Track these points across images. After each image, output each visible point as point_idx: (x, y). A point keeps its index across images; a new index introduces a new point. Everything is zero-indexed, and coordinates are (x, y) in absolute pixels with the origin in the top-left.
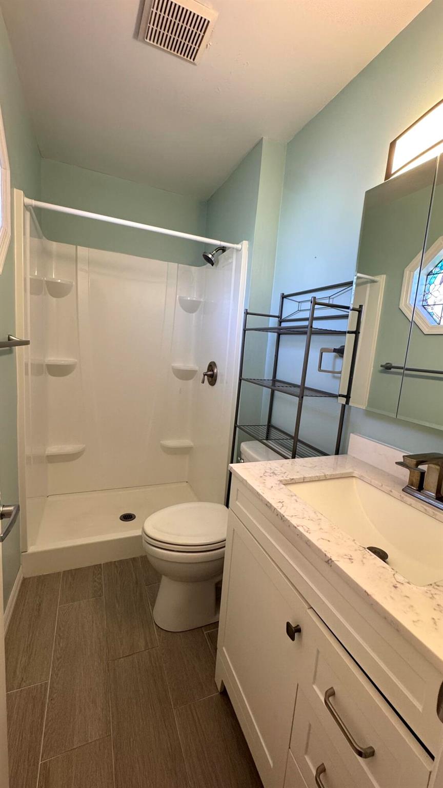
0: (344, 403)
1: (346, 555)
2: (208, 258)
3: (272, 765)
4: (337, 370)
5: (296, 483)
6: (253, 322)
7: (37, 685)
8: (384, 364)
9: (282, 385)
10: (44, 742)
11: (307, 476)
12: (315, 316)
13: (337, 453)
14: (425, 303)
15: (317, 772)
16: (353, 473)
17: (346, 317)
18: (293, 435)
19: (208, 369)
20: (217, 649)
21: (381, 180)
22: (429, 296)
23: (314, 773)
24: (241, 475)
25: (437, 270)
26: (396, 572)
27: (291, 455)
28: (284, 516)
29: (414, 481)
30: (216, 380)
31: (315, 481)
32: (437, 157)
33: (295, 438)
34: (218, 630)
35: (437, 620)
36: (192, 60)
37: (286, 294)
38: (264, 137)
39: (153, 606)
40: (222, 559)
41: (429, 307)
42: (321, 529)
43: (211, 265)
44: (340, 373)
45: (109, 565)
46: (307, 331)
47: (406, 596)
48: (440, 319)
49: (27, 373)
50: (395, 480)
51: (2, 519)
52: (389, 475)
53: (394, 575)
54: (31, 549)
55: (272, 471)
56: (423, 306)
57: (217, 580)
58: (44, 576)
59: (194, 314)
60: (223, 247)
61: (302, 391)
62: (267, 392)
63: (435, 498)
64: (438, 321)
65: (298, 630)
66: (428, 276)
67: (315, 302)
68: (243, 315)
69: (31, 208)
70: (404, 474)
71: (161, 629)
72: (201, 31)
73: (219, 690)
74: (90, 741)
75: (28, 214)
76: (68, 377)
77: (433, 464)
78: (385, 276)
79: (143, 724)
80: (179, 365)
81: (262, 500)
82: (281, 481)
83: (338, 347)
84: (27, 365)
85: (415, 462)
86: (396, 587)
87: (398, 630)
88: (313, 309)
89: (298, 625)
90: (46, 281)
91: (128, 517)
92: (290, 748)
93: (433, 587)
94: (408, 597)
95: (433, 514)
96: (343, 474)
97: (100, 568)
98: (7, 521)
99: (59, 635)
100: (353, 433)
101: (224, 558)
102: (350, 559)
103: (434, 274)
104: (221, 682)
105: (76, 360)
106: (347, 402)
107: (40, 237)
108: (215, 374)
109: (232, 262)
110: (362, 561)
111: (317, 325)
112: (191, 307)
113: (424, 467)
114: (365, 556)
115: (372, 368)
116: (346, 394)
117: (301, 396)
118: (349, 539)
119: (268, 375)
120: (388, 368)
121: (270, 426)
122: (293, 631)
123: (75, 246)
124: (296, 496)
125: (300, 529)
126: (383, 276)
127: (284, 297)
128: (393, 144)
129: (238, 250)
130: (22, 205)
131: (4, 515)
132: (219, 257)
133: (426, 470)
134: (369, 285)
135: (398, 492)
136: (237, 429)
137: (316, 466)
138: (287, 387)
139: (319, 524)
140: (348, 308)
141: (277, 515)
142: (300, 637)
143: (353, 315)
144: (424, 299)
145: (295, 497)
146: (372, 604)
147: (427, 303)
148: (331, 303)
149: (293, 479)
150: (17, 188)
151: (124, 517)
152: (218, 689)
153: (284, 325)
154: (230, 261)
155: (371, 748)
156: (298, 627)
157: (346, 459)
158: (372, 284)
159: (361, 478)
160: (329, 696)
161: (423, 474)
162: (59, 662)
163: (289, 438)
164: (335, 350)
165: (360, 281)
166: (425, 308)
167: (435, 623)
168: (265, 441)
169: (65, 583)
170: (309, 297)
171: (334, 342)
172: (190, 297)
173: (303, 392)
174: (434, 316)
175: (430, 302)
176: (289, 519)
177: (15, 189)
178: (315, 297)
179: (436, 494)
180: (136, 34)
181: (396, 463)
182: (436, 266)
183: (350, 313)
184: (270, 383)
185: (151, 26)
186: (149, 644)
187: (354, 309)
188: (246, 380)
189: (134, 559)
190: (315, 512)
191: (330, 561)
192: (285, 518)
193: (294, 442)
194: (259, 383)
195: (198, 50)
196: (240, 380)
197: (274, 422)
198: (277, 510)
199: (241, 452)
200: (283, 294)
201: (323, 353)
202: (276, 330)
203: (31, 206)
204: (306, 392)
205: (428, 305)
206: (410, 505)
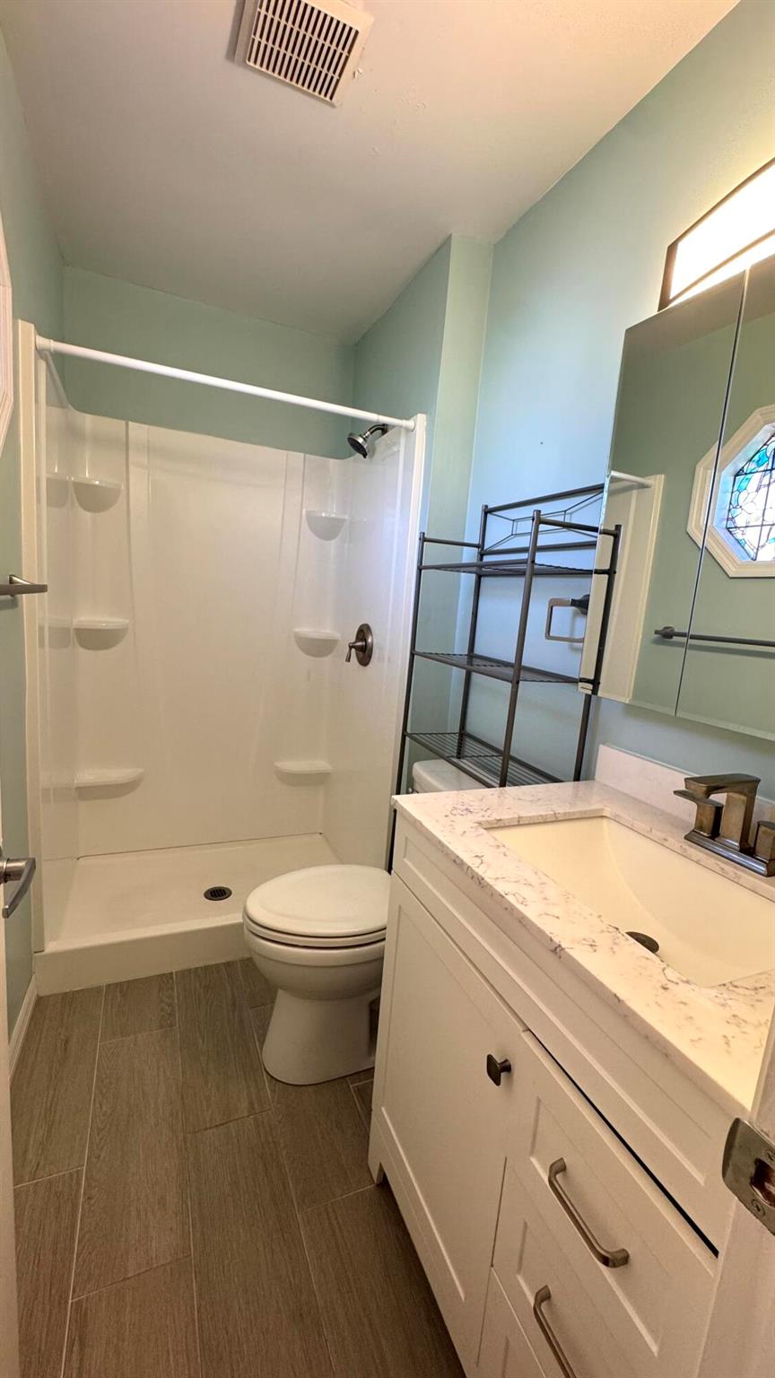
0: (590, 692)
1: (584, 940)
2: (356, 444)
3: (463, 1298)
4: (577, 636)
5: (505, 827)
6: (435, 554)
7: (64, 1175)
8: (660, 629)
9: (485, 663)
10: (77, 1267)
11: (523, 814)
12: (539, 544)
13: (577, 778)
14: (730, 524)
15: (536, 1300)
16: (602, 810)
17: (592, 545)
18: (502, 748)
19: (357, 638)
20: (371, 1110)
21: (653, 310)
22: (739, 510)
23: (532, 1302)
24: (412, 813)
25: (752, 466)
26: (668, 965)
27: (498, 782)
28: (483, 879)
29: (705, 822)
30: (370, 657)
31: (540, 823)
32: (744, 272)
33: (505, 755)
34: (372, 1082)
35: (730, 1038)
36: (328, 99)
37: (490, 506)
38: (454, 235)
39: (262, 1043)
40: (379, 960)
41: (738, 531)
42: (545, 899)
43: (361, 456)
44: (582, 641)
45: (186, 974)
46: (525, 570)
47: (682, 1003)
48: (755, 551)
49: (42, 645)
50: (673, 821)
51: (6, 882)
52: (663, 813)
53: (664, 970)
54: (51, 947)
55: (464, 808)
56: (728, 529)
57: (371, 996)
58: (74, 993)
59: (333, 541)
60: (384, 425)
61: (517, 672)
62: (458, 675)
63: (738, 849)
64: (752, 554)
65: (507, 1068)
66: (737, 478)
67: (539, 520)
68: (417, 542)
69: (48, 353)
70: (688, 811)
71: (276, 1080)
72: (343, 49)
73: (375, 1181)
74: (155, 1265)
75: (43, 365)
76: (113, 649)
77: (735, 792)
78: (663, 476)
79: (246, 1236)
80: (307, 630)
81: (447, 854)
82: (480, 823)
83: (578, 597)
84: (41, 629)
85: (704, 789)
86: (665, 988)
87: (666, 1055)
88: (537, 532)
89: (506, 1061)
90: (74, 483)
91: (217, 894)
92: (492, 1266)
93: (728, 989)
94: (685, 1004)
95: (734, 876)
96: (585, 812)
97: (172, 978)
98: (14, 885)
99: (101, 1093)
100: (604, 744)
101: (382, 958)
102: (591, 945)
103: (746, 474)
104: (378, 1167)
105: (127, 621)
106: (595, 691)
107: (62, 407)
108: (370, 645)
109: (398, 451)
110: (612, 949)
111: (543, 559)
112: (327, 530)
113: (719, 798)
114: (617, 941)
115: (641, 636)
116: (592, 677)
117: (515, 681)
118: (591, 914)
119: (461, 648)
120: (666, 635)
121: (463, 734)
122: (498, 1070)
123: (124, 422)
124: (504, 846)
125: (510, 898)
126: (658, 476)
127: (487, 511)
128: (672, 249)
129: (409, 431)
130: (33, 348)
131: (9, 875)
132: (377, 442)
133: (724, 803)
134: (635, 492)
135: (678, 841)
136: (407, 739)
137: (539, 799)
138: (493, 666)
139: (542, 892)
140: (595, 529)
141: (472, 877)
142: (510, 1079)
143: (605, 543)
144: (730, 516)
145: (502, 849)
146: (625, 1016)
147: (734, 523)
148: (567, 521)
149: (500, 820)
150: (22, 319)
151: (211, 893)
152: (372, 1178)
153: (487, 559)
154: (395, 449)
155: (624, 1250)
156: (507, 1064)
157: (592, 788)
158: (641, 490)
159: (616, 819)
160: (557, 1173)
161: (718, 810)
162: (101, 1136)
163: (495, 754)
164: (574, 603)
165: (618, 485)
166: (730, 532)
167: (727, 1043)
168: (455, 760)
169: (109, 1007)
170: (529, 511)
171: (573, 589)
172: (326, 512)
173: (519, 673)
174: (746, 547)
175: (740, 521)
176: (491, 883)
177: (20, 321)
178: (540, 511)
179: (740, 843)
180: (231, 53)
181: (675, 792)
182: (750, 460)
183: (600, 538)
184: (464, 661)
185: (257, 39)
186: (256, 1106)
187: (605, 532)
188: (424, 655)
189: (228, 964)
190: (536, 873)
191: (558, 950)
192: (486, 882)
193: (503, 760)
194: (446, 659)
195: (338, 81)
196: (412, 655)
197: (471, 727)
198: (472, 870)
199: (413, 778)
200: (486, 506)
201: (554, 608)
202: (474, 569)
203: (49, 350)
204: (523, 674)
205: (736, 527)
206: (697, 862)
